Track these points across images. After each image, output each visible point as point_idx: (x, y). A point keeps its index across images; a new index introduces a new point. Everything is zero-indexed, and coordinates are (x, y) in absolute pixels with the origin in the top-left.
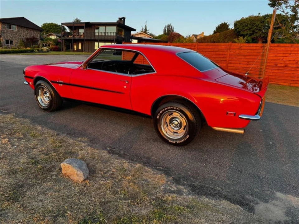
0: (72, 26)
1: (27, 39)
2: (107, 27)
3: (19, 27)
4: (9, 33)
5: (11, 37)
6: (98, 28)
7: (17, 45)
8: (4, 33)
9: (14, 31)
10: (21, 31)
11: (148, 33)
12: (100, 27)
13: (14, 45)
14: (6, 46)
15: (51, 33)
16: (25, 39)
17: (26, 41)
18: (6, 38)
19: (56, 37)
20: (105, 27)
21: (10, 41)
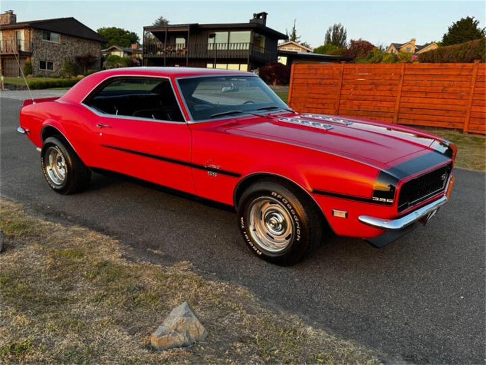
0: (164, 32)
1: (78, 59)
2: (232, 33)
3: (64, 37)
4: (47, 49)
5: (50, 55)
6: (213, 36)
7: (59, 70)
8: (37, 47)
9: (56, 45)
10: (68, 45)
11: (299, 42)
12: (218, 34)
13: (54, 70)
14: (40, 73)
15: (114, 46)
16: (74, 59)
17: (74, 62)
18: (41, 58)
19: (122, 53)
20: (229, 34)
21: (48, 63)
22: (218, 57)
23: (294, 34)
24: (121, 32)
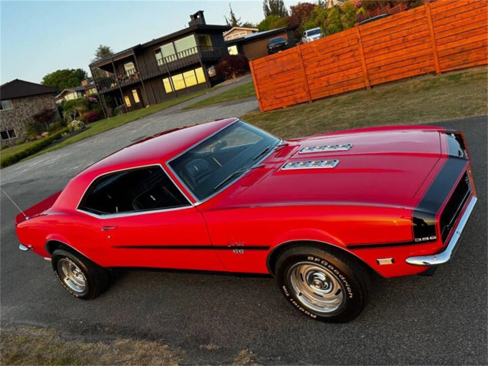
0: (111, 64)
1: (36, 117)
2: (176, 42)
3: (15, 101)
4: (2, 118)
5: (8, 123)
6: (159, 51)
7: (22, 135)
9: (10, 111)
10: (21, 107)
11: (241, 24)
12: (163, 47)
13: (17, 137)
14: (4, 144)
15: (65, 90)
16: (32, 119)
17: (34, 121)
19: (76, 94)
20: (174, 44)
21: (9, 131)
22: (171, 70)
23: (233, 18)
24: (67, 73)
